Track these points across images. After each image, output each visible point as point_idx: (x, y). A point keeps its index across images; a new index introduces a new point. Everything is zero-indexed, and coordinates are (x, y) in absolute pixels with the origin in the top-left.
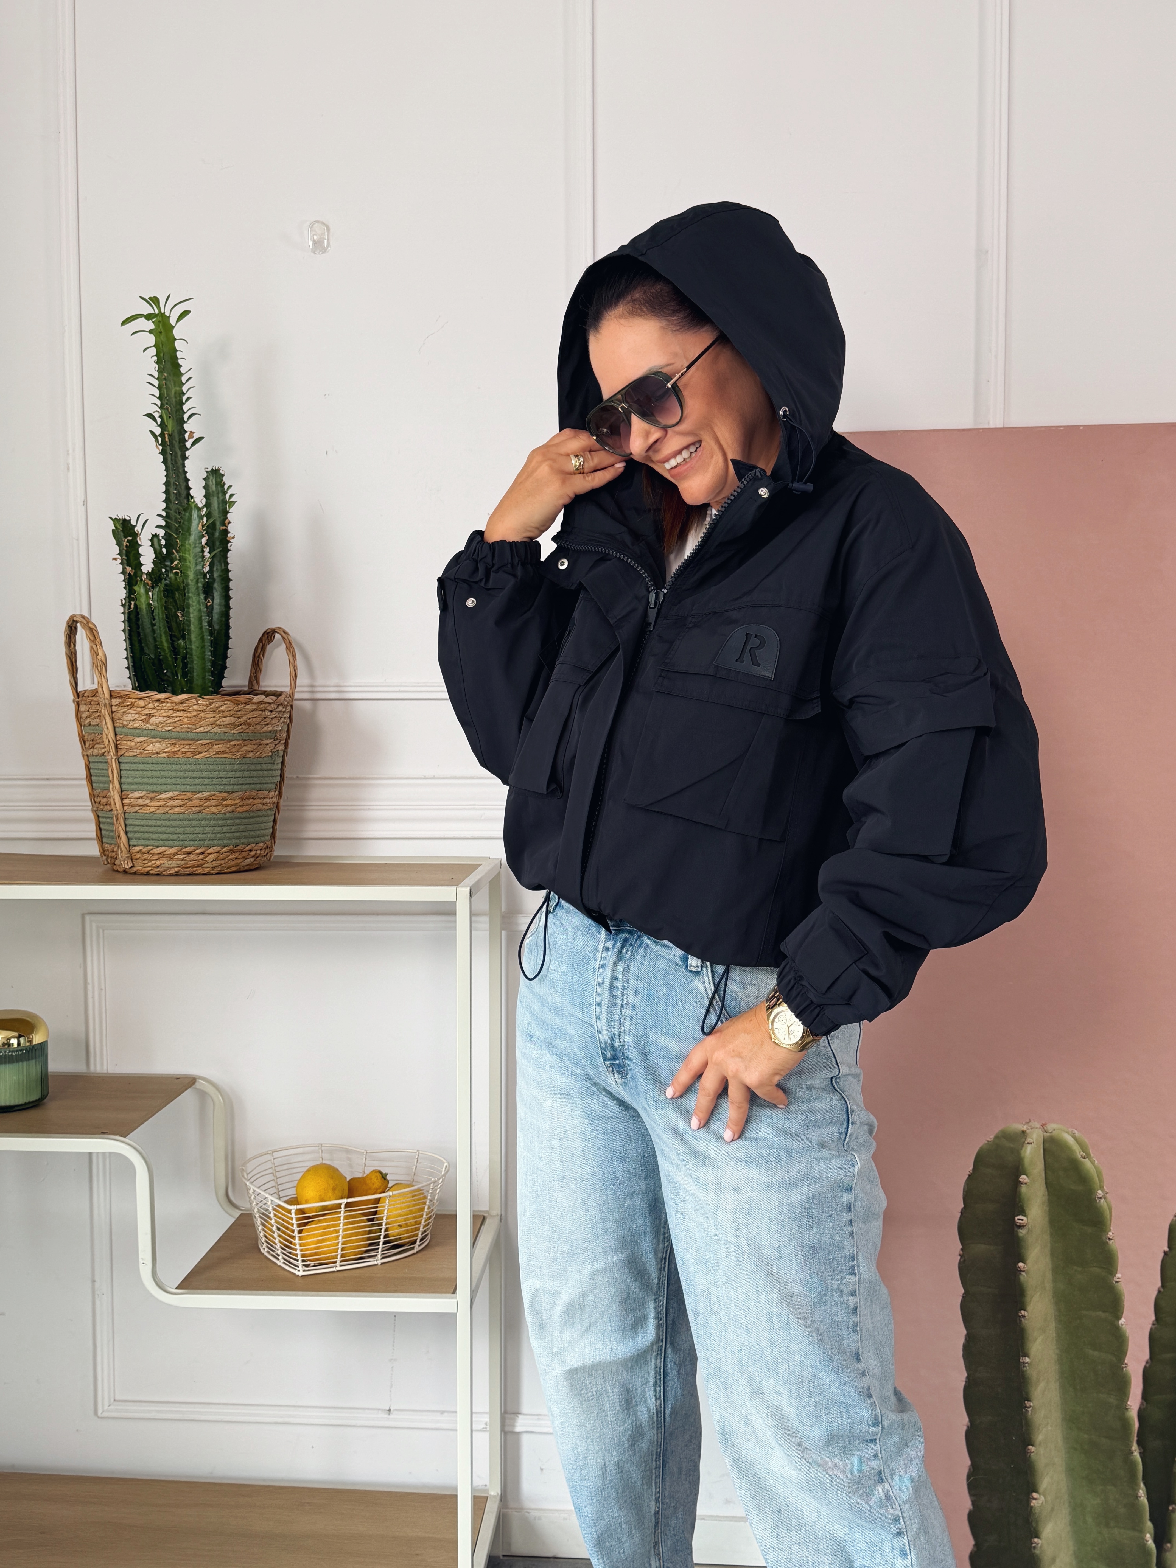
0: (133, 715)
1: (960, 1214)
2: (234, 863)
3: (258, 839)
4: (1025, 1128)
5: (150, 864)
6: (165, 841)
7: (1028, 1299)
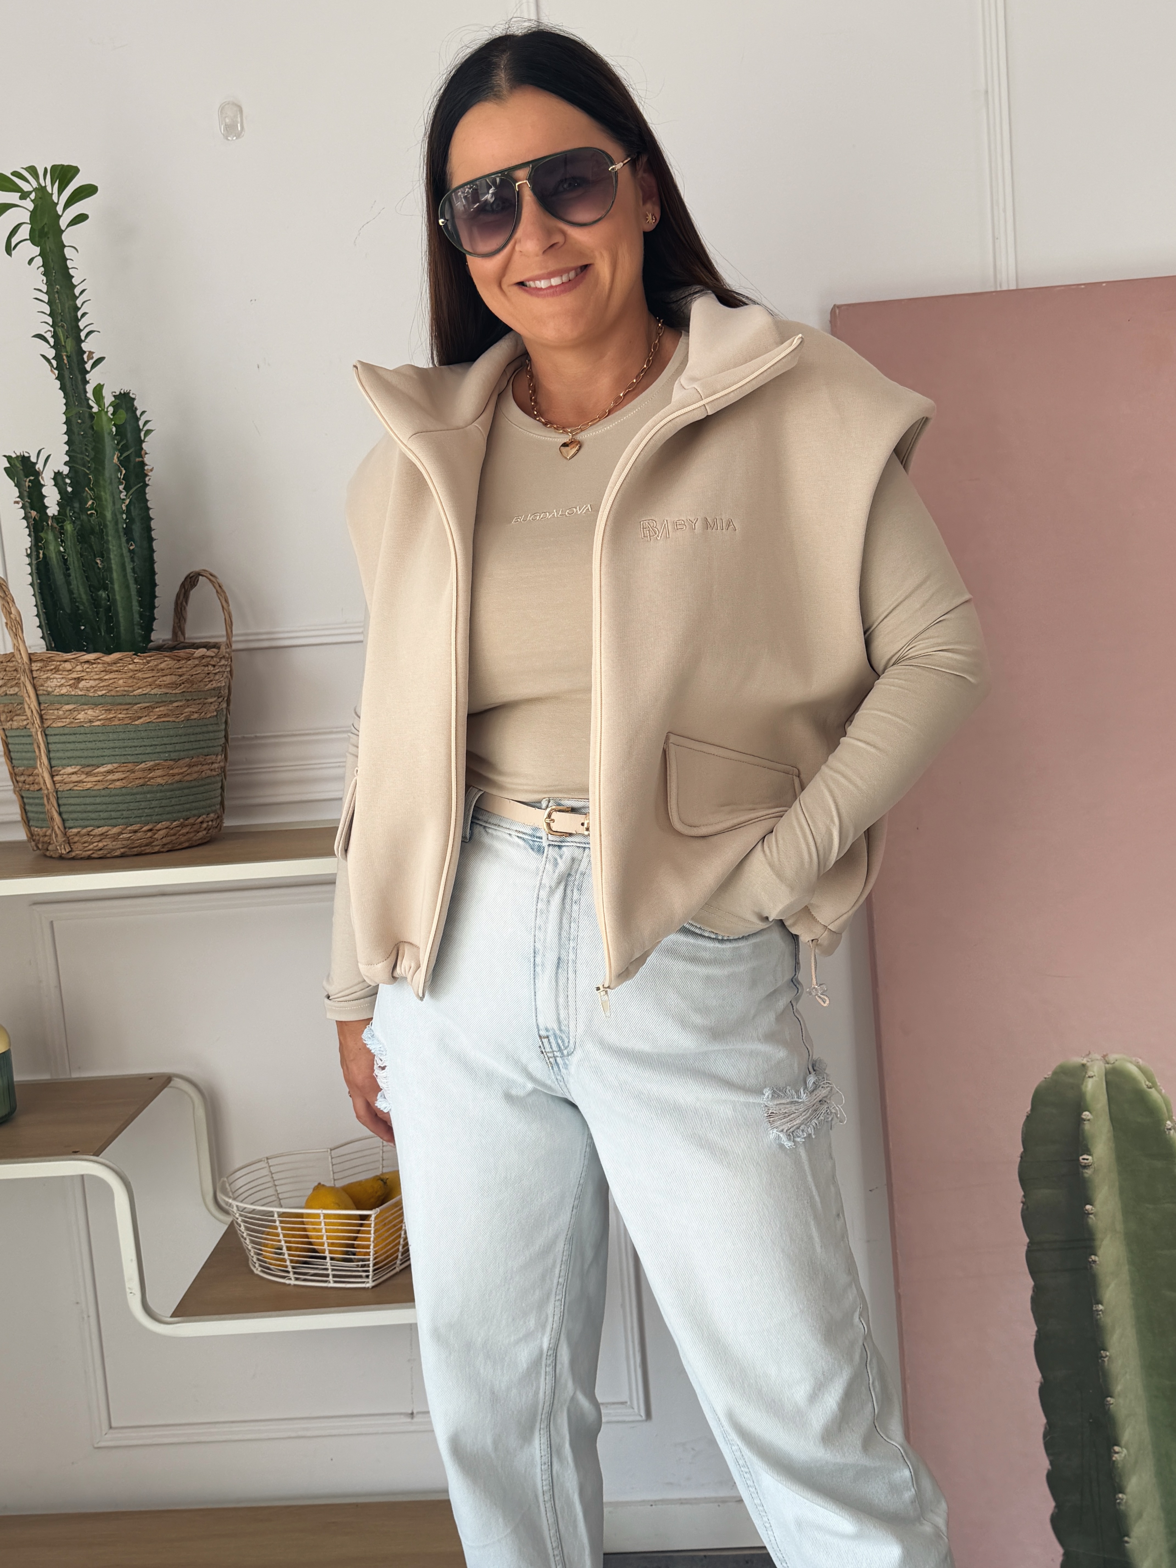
0: (59, 680)
1: (1019, 1159)
2: (186, 837)
3: (209, 809)
4: (1084, 1061)
5: (91, 847)
6: (107, 821)
7: (1097, 1243)
